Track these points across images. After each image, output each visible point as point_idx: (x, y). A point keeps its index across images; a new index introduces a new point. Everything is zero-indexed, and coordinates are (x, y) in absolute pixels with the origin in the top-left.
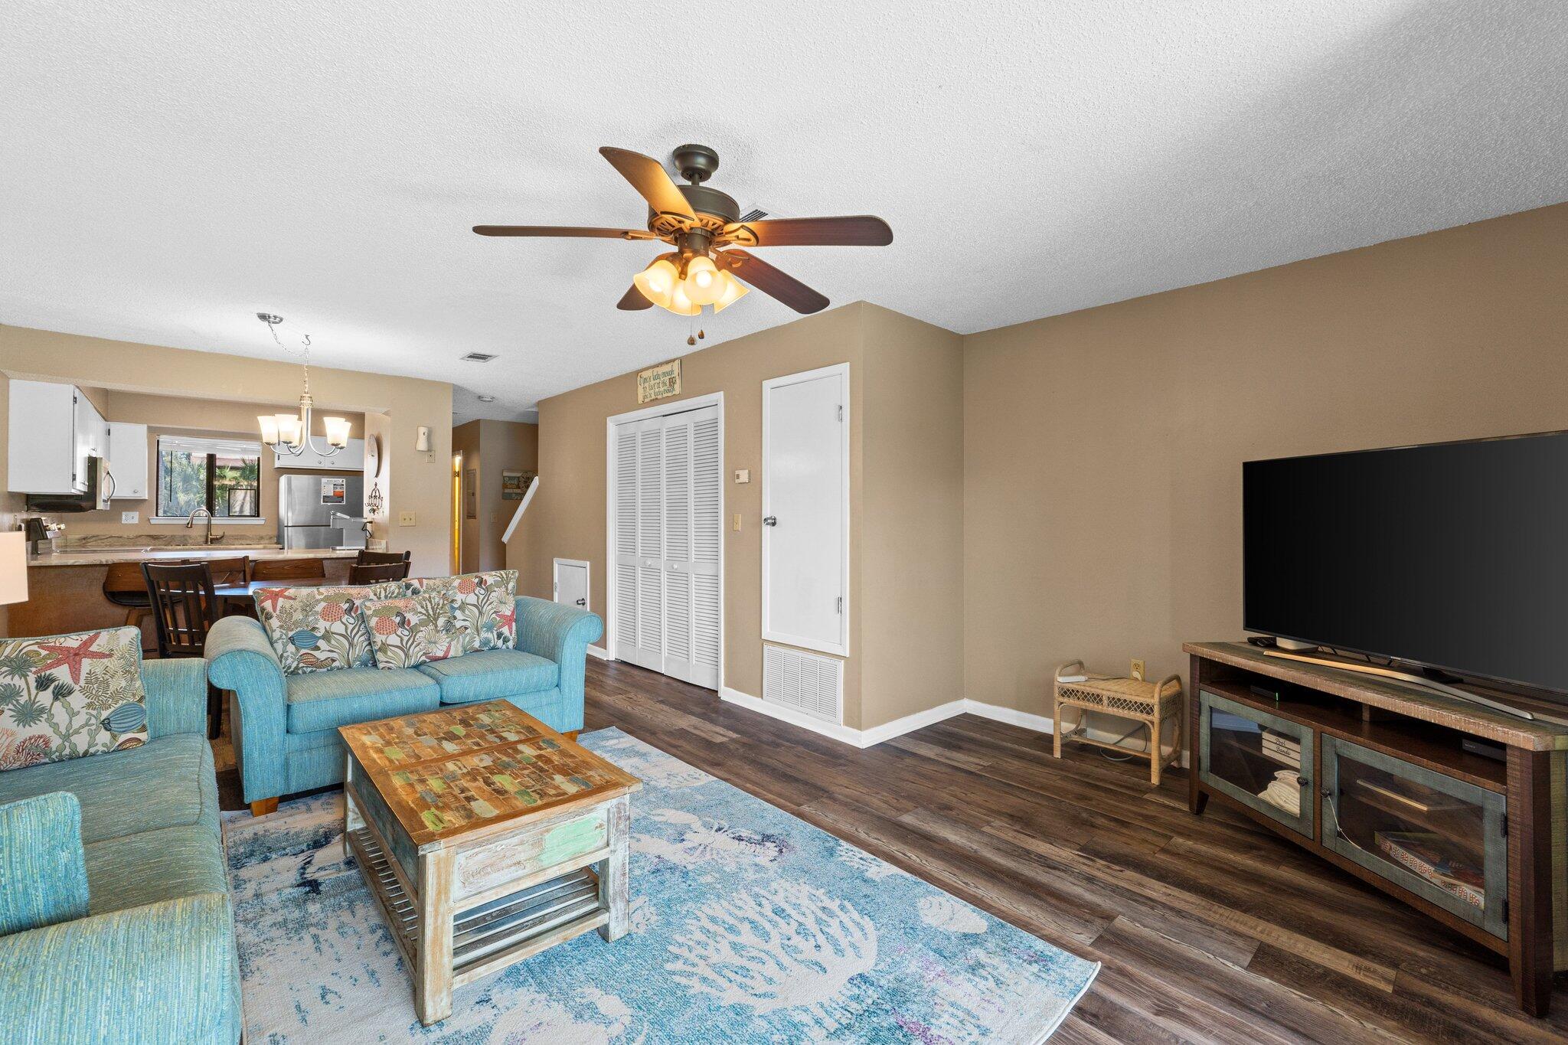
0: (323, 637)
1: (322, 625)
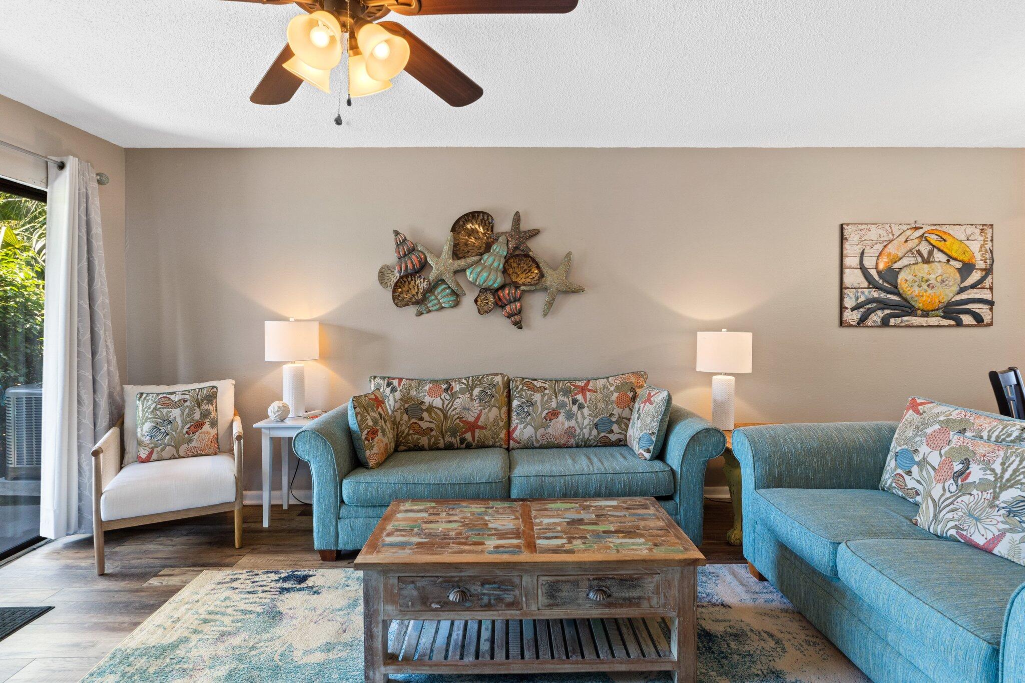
0: (919, 464)
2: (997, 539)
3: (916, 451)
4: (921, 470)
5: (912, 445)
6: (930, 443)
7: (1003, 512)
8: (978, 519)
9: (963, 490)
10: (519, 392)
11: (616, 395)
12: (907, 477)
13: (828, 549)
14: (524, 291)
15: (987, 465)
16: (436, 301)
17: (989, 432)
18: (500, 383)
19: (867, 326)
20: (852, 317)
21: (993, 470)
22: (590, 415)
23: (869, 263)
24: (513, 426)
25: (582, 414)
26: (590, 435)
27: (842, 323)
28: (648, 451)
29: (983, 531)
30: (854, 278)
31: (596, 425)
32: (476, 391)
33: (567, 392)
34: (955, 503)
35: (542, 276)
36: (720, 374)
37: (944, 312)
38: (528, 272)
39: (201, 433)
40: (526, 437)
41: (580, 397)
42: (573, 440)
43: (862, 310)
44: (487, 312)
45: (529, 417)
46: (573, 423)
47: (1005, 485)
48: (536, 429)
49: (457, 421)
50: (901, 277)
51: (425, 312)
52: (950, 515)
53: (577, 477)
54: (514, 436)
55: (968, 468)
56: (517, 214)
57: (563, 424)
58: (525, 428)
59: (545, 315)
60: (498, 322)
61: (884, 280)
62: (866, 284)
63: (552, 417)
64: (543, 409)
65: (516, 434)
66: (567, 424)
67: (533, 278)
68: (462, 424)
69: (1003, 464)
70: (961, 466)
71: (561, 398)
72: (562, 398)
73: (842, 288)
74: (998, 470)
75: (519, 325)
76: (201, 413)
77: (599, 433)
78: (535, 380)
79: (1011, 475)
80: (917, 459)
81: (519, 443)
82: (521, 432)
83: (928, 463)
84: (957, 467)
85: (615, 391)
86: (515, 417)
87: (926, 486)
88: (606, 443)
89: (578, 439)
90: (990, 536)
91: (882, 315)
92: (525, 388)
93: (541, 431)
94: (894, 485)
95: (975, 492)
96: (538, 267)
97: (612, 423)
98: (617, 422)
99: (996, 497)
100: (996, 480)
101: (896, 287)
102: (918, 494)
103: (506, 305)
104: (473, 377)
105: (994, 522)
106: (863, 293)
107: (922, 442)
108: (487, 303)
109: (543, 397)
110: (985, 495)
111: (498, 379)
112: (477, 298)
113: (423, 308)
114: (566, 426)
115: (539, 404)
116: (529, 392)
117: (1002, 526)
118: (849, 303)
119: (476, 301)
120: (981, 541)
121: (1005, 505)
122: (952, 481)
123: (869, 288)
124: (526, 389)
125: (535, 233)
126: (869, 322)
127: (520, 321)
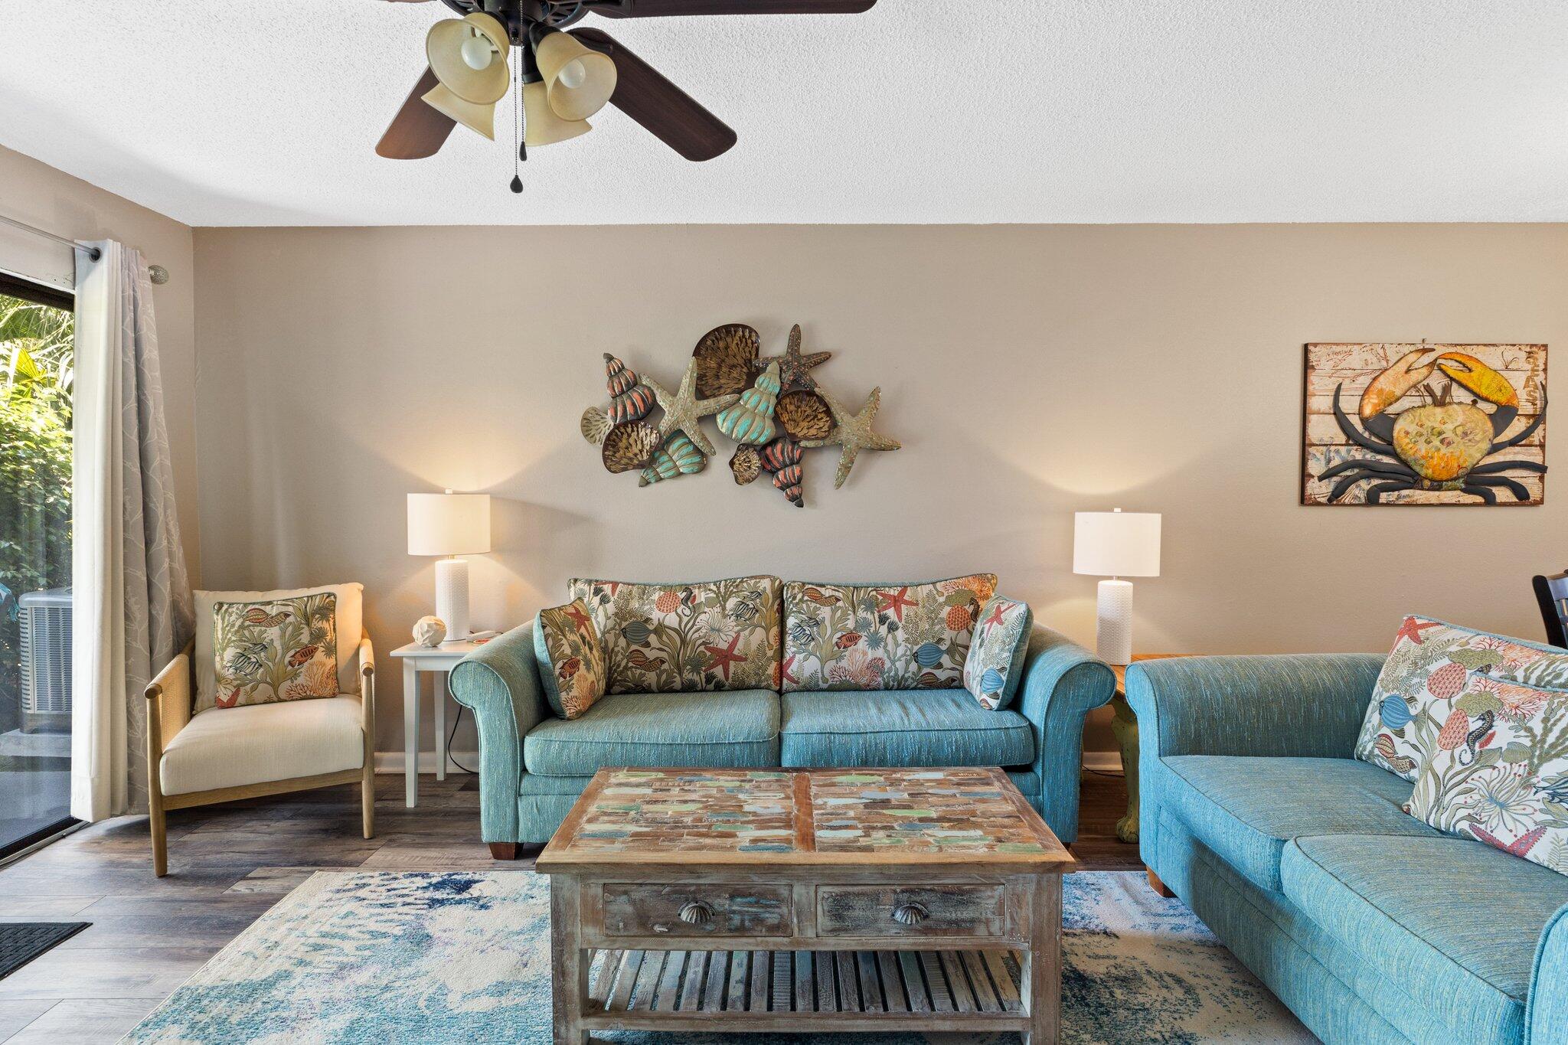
0: (1416, 719)
1: (1424, 697)
2: (1532, 837)
3: (1412, 699)
4: (1419, 729)
5: (1406, 691)
6: (1434, 687)
7: (1542, 794)
8: (1503, 806)
9: (1482, 760)
10: (797, 604)
11: (947, 609)
12: (1396, 740)
13: (1269, 850)
14: (806, 448)
15: (1521, 721)
16: (670, 464)
17: (1526, 670)
18: (768, 591)
19: (1344, 505)
20: (1320, 489)
21: (1529, 730)
22: (907, 640)
23: (1348, 405)
24: (787, 657)
25: (895, 638)
26: (906, 671)
27: (1304, 500)
28: (995, 696)
29: (1510, 824)
30: (1324, 428)
31: (915, 656)
32: (731, 603)
33: (871, 605)
34: (1469, 780)
35: (834, 425)
36: (1110, 578)
37: (1466, 483)
38: (813, 419)
39: (312, 665)
40: (807, 673)
41: (891, 613)
42: (880, 679)
43: (1336, 479)
44: (748, 481)
45: (813, 643)
46: (880, 653)
47: (1547, 753)
48: (823, 662)
49: (702, 648)
50: (1400, 427)
51: (653, 481)
52: (1461, 799)
53: (883, 736)
54: (789, 671)
55: (1491, 727)
56: (796, 327)
57: (865, 654)
58: (806, 659)
59: (839, 486)
60: (766, 496)
61: (1372, 433)
62: (1342, 439)
63: (849, 644)
64: (834, 631)
65: (792, 670)
66: (871, 654)
67: (821, 428)
68: (708, 654)
69: (1545, 720)
70: (1480, 723)
71: (861, 613)
72: (864, 615)
73: (1305, 444)
74: (1538, 730)
75: (798, 501)
76: (312, 633)
77: (920, 669)
78: (822, 586)
79: (1558, 738)
80: (1413, 712)
81: (797, 682)
82: (801, 666)
83: (1430, 718)
84: (1474, 725)
85: (946, 603)
86: (791, 643)
87: (1426, 754)
88: (931, 684)
89: (888, 677)
90: (1521, 832)
91: (1367, 487)
92: (806, 598)
93: (831, 664)
94: (1376, 751)
95: (1500, 764)
96: (828, 412)
97: (941, 652)
98: (948, 651)
99: (1533, 771)
100: (1534, 746)
101: (1391, 443)
102: (1413, 766)
103: (779, 470)
104: (726, 581)
105: (1529, 810)
106: (1337, 452)
107: (1421, 685)
108: (749, 467)
109: (834, 612)
110: (1516, 767)
111: (765, 584)
112: (734, 458)
113: (651, 475)
114: (870, 657)
115: (827, 623)
116: (813, 605)
117: (1540, 817)
118: (1316, 467)
119: (732, 464)
120: (1507, 840)
121: (1546, 784)
122: (1465, 746)
123: (1347, 444)
124: (807, 600)
125: (823, 358)
126: (1347, 498)
127: (801, 495)
